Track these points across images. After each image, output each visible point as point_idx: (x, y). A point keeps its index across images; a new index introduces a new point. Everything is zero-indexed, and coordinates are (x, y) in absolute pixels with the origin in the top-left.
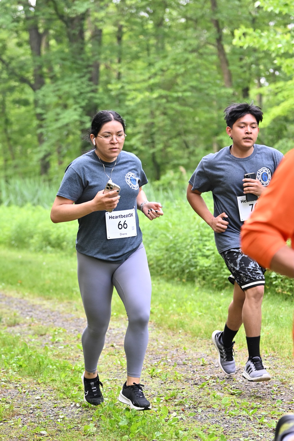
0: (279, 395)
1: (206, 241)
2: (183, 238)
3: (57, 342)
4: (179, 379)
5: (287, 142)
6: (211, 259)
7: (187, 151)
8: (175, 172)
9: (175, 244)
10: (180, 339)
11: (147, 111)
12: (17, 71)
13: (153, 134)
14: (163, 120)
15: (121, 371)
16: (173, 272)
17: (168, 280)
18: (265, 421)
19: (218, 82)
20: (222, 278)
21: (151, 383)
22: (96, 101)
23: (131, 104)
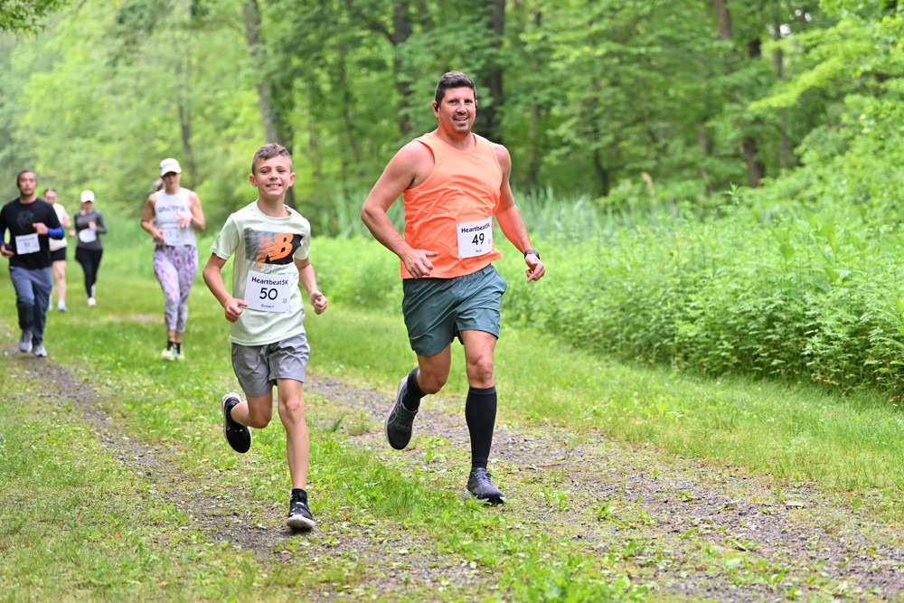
0: (821, 551)
1: (690, 292)
2: (652, 288)
3: (434, 462)
4: (646, 523)
5: (826, 131)
6: (699, 324)
7: (654, 146)
8: (634, 183)
9: (637, 300)
10: (646, 457)
11: (587, 79)
12: (365, 11)
13: (597, 117)
14: (614, 95)
15: (545, 509)
16: (632, 348)
17: (624, 361)
18: (798, 593)
19: (708, 29)
20: (719, 356)
21: (599, 530)
22: (501, 62)
23: (560, 66)
